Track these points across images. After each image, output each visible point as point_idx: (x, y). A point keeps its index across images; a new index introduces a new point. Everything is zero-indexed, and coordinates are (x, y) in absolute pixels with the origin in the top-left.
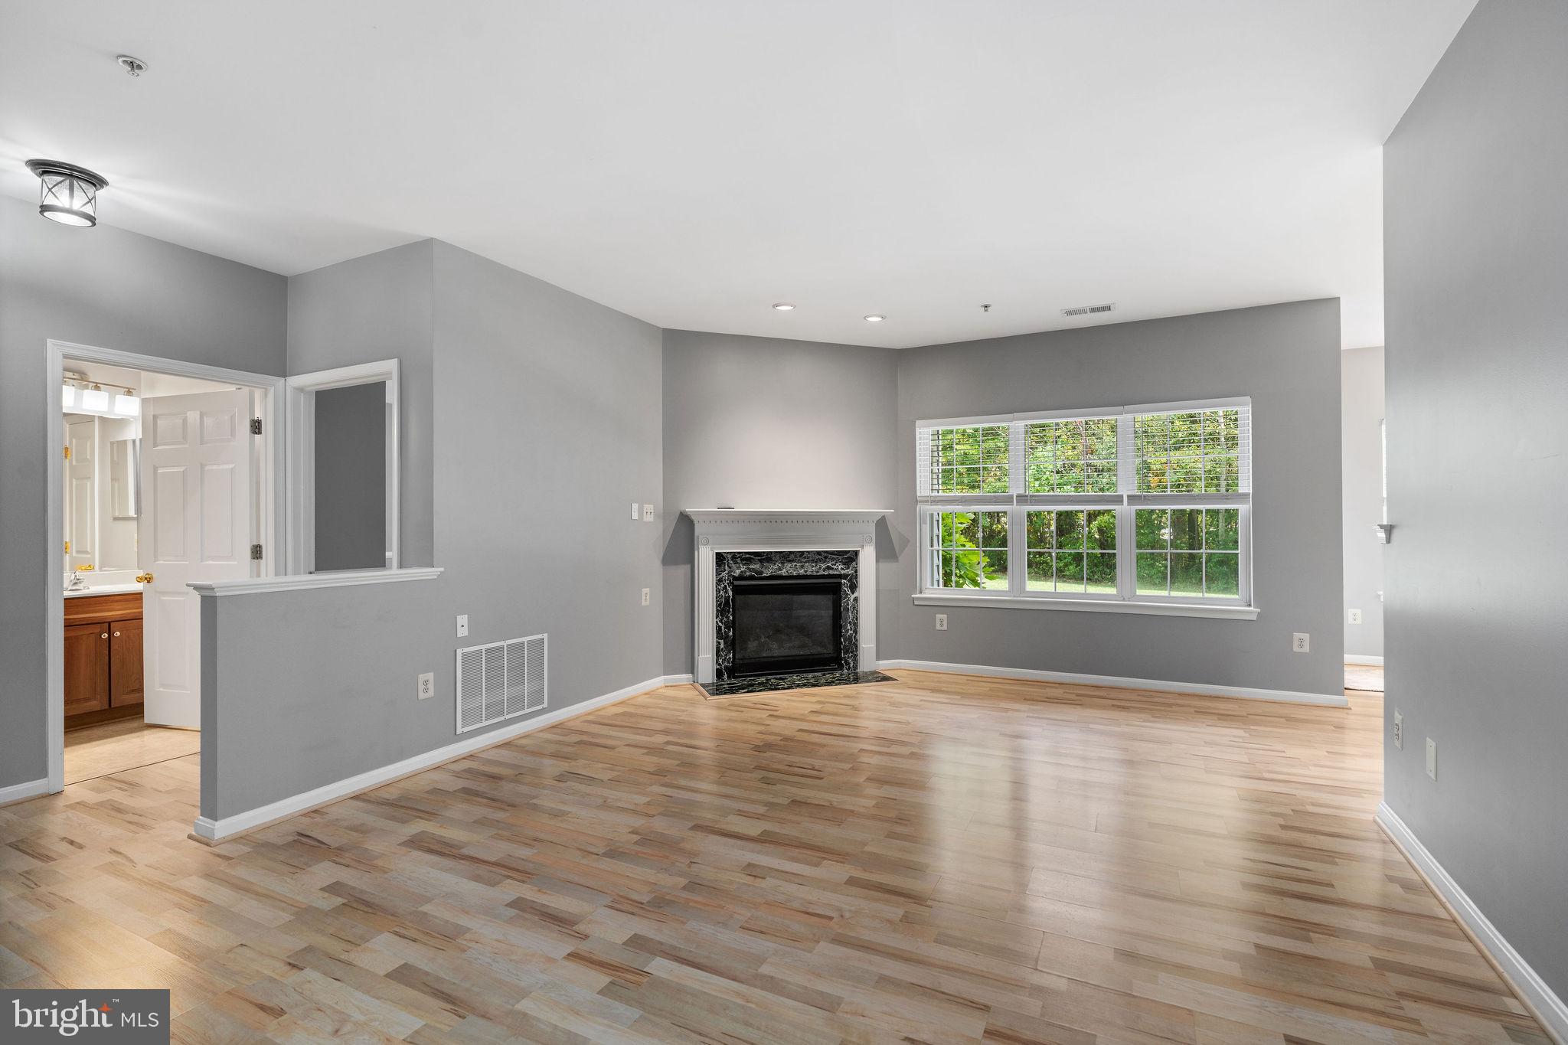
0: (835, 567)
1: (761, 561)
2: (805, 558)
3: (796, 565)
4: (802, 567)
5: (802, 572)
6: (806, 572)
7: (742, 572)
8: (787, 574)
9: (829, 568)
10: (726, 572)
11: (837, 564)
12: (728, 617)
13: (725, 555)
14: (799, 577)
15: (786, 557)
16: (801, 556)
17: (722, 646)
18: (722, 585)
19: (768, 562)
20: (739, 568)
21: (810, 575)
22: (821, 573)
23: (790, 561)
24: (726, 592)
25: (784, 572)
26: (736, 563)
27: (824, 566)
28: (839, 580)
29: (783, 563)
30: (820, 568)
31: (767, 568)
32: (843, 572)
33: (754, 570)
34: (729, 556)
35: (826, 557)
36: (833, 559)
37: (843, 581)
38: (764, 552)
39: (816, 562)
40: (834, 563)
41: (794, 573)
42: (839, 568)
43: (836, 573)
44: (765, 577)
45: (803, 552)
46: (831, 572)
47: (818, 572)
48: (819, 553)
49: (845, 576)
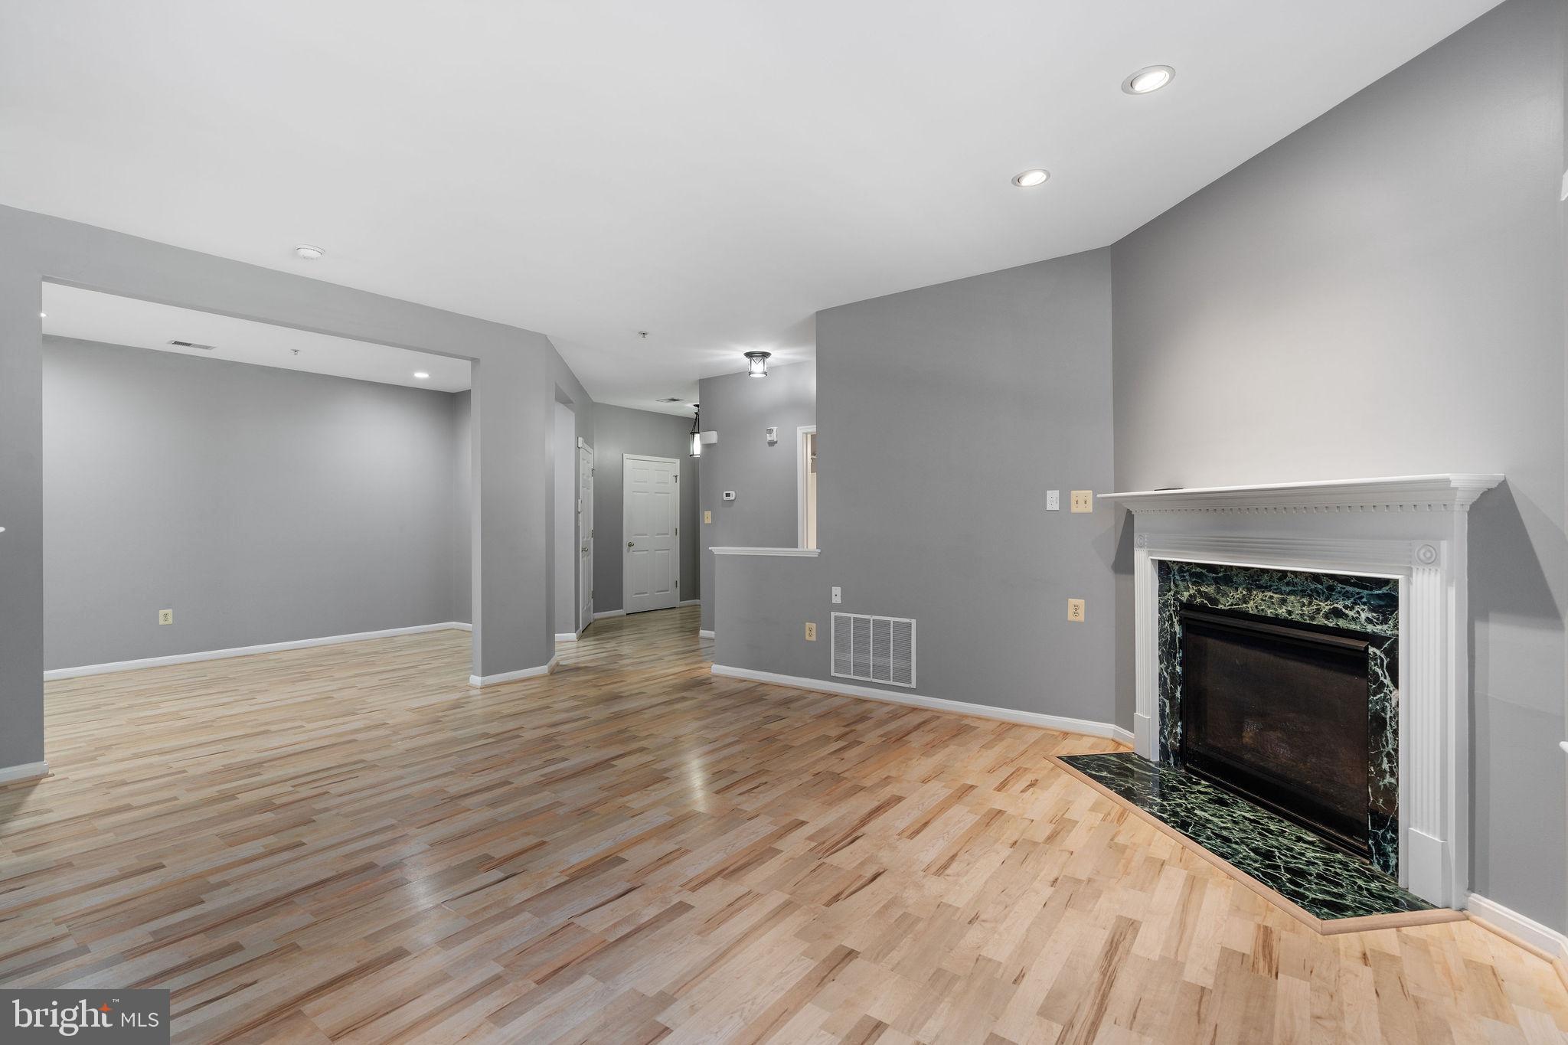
0: (1351, 613)
1: (1216, 581)
2: (1288, 584)
3: (1271, 597)
4: (1283, 602)
5: (1282, 612)
6: (1290, 613)
7: (1190, 596)
8: (1255, 612)
9: (1337, 613)
10: (1172, 593)
11: (1357, 608)
12: (1174, 667)
13: (1171, 565)
14: (1276, 620)
15: (1256, 579)
16: (1280, 579)
17: (1168, 710)
18: (1168, 613)
19: (1226, 584)
20: (1187, 588)
21: (1298, 622)
22: (1321, 620)
23: (1264, 588)
24: (1172, 625)
25: (1250, 607)
26: (1184, 580)
27: (1326, 607)
28: (1362, 645)
29: (1249, 590)
30: (1318, 611)
31: (1225, 595)
32: (1370, 628)
33: (1206, 595)
34: (1176, 568)
35: (1331, 588)
36: (1346, 595)
37: (1371, 650)
38: (1221, 566)
39: (1310, 596)
40: (1349, 603)
41: (1269, 613)
42: (1362, 617)
43: (1352, 626)
44: (1221, 610)
45: (1284, 573)
46: (1342, 623)
47: (1312, 618)
48: (1316, 577)
49: (1376, 640)
